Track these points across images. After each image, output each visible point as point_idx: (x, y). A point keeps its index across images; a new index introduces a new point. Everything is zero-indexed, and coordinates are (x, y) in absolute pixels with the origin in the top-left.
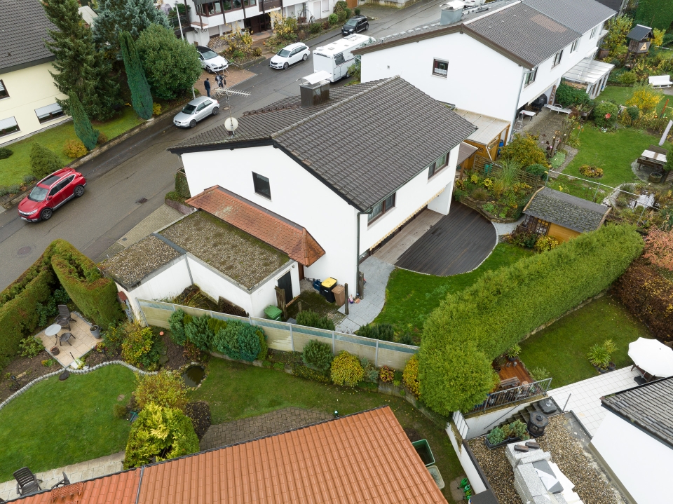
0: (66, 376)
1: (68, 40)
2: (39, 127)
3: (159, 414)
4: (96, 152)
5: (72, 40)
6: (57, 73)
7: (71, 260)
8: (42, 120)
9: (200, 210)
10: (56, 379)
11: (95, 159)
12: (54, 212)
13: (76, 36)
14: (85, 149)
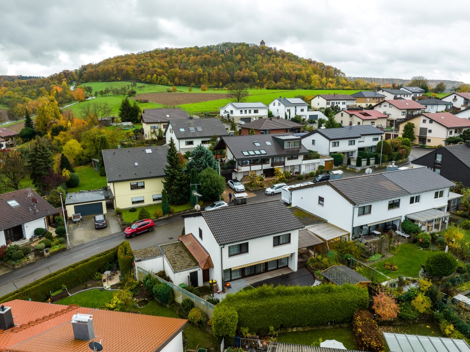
0: (102, 290)
1: (171, 170)
2: (152, 202)
3: (116, 301)
4: (166, 216)
5: (173, 170)
6: (165, 181)
7: (126, 248)
8: (154, 200)
9: (181, 242)
10: (99, 290)
11: (165, 219)
12: (137, 235)
13: (176, 169)
14: (162, 214)
